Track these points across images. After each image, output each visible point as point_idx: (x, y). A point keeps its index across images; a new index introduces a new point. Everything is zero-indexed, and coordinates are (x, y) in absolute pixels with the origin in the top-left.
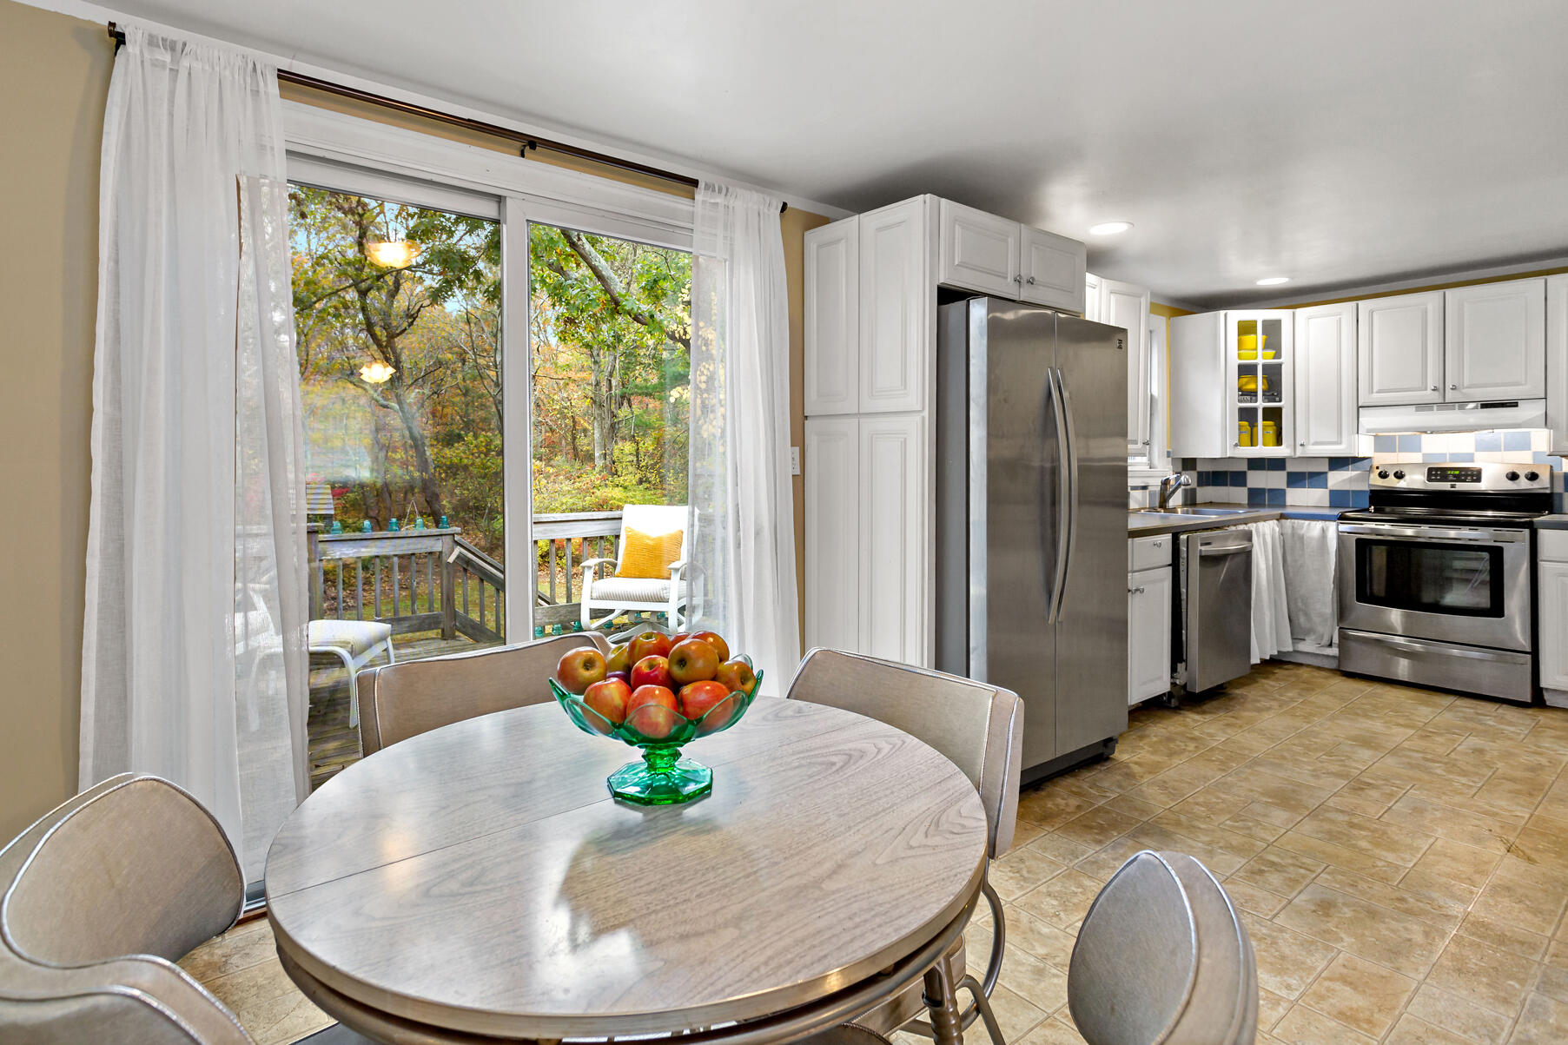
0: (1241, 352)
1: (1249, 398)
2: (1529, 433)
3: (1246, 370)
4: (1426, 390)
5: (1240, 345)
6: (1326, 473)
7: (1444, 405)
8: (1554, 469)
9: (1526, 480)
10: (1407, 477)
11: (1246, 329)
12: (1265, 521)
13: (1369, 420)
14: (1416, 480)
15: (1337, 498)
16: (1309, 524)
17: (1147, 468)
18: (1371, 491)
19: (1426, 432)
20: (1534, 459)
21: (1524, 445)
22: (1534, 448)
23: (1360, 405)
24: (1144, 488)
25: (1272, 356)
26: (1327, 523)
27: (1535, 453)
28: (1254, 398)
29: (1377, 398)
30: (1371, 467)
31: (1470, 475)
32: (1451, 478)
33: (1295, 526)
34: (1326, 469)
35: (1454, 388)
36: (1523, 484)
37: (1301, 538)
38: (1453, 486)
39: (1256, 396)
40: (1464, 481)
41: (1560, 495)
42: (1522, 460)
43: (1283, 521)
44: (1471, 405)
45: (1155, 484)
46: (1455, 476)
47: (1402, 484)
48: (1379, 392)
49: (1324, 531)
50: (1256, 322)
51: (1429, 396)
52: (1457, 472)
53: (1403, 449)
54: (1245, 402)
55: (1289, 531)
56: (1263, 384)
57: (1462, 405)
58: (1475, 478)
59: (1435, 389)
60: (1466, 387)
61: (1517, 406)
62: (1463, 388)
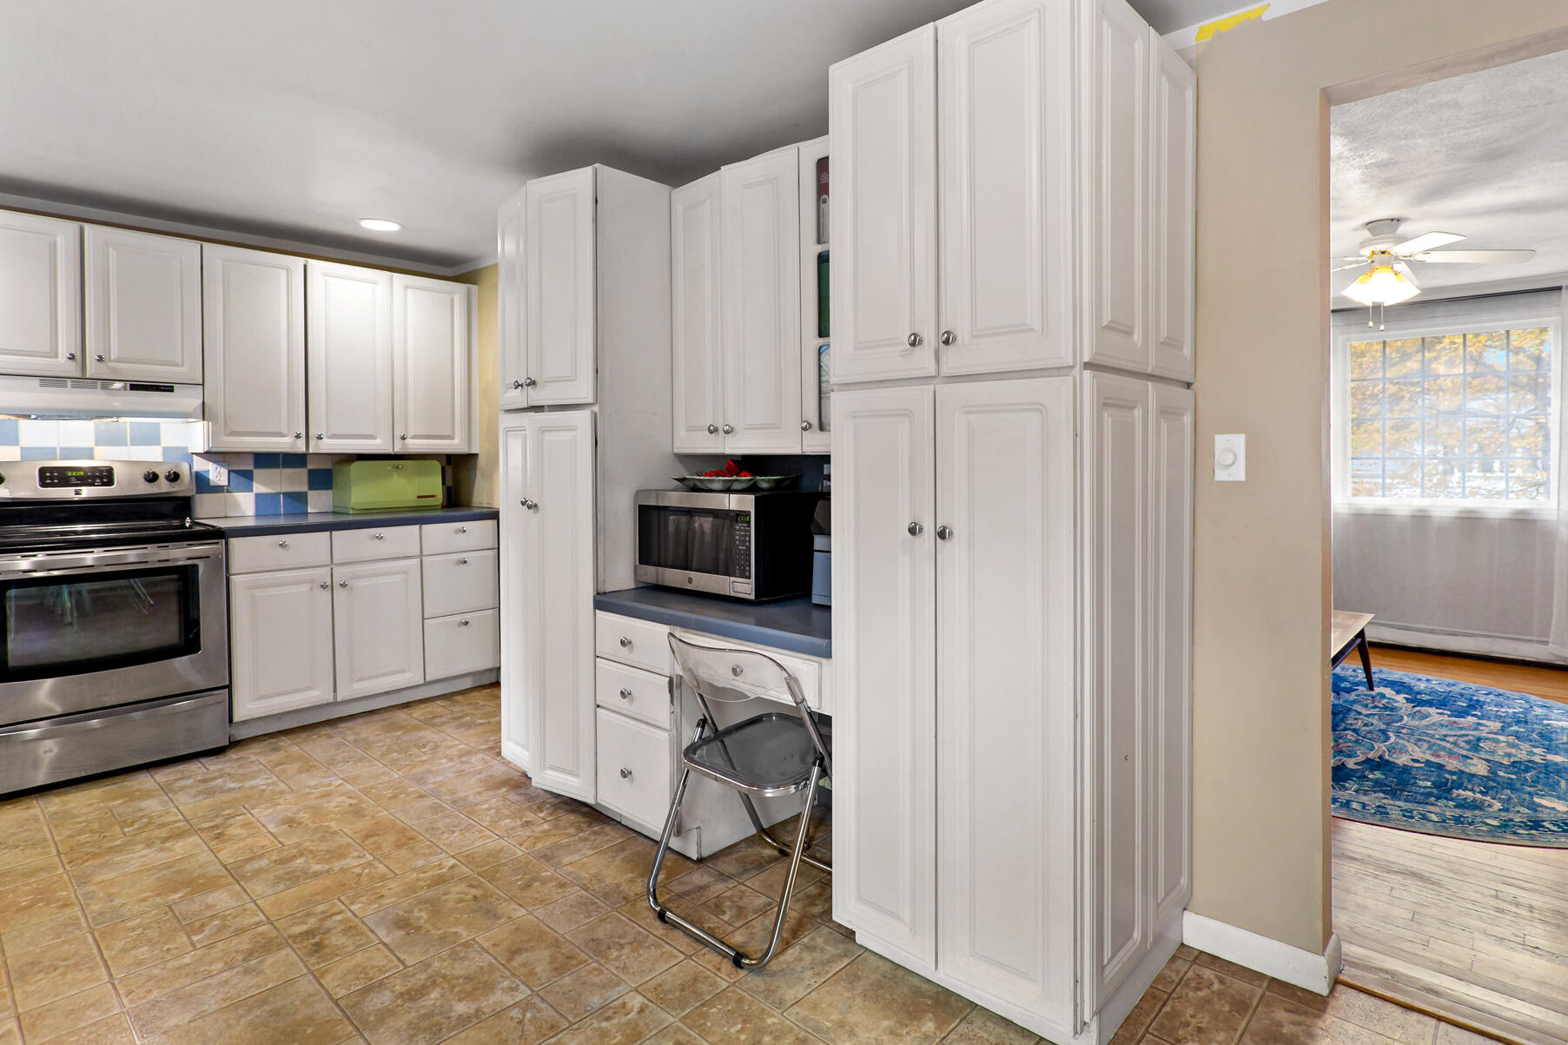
2: (158, 424)
7: (82, 380)
9: (167, 481)
10: (7, 482)
14: (23, 487)
19: (28, 417)
20: (164, 456)
31: (98, 477)
35: (100, 359)
36: (163, 487)
38: (77, 493)
40: (93, 485)
44: (118, 385)
57: (106, 383)
58: (105, 480)
59: (72, 357)
60: (114, 361)
61: (172, 391)
62: (110, 361)
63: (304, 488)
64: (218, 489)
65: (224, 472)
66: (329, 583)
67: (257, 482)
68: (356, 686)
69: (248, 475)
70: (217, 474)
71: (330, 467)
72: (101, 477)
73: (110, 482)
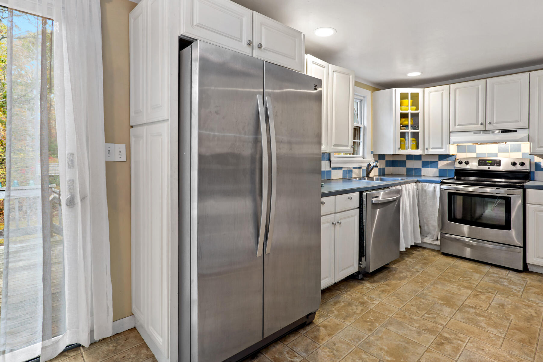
0: (402, 107)
1: (405, 128)
3: (404, 115)
4: (478, 124)
5: (401, 104)
6: (437, 161)
7: (486, 131)
8: (531, 160)
9: (519, 165)
10: (470, 164)
11: (404, 97)
12: (409, 184)
13: (455, 138)
14: (474, 165)
15: (442, 173)
16: (429, 185)
17: (362, 159)
18: (456, 170)
19: (478, 144)
20: (523, 156)
21: (519, 150)
22: (523, 151)
23: (451, 131)
24: (360, 168)
25: (415, 109)
26: (436, 184)
27: (523, 154)
28: (407, 128)
29: (458, 128)
30: (455, 159)
31: (496, 163)
32: (488, 164)
33: (423, 186)
34: (437, 160)
35: (490, 123)
36: (518, 168)
37: (426, 191)
38: (489, 168)
39: (408, 127)
40: (494, 166)
41: (534, 172)
42: (517, 156)
43: (418, 183)
44: (497, 131)
45: (364, 166)
46: (490, 163)
47: (468, 167)
48: (459, 125)
49: (435, 188)
50: (408, 93)
51: (480, 127)
52: (491, 162)
53: (469, 151)
54: (403, 129)
55: (420, 188)
56: (411, 121)
57: (493, 131)
58: (498, 164)
59: (482, 124)
60: (495, 123)
61: (516, 132)
62: (494, 124)
73: (499, 165)
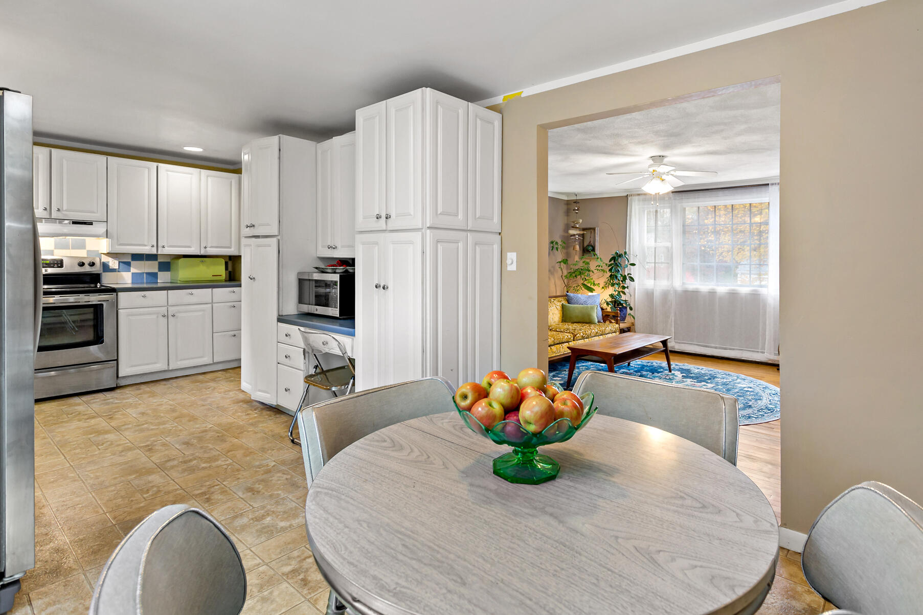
2: (85, 240)
9: (89, 266)
20: (89, 255)
22: (89, 248)
27: (88, 251)
31: (56, 264)
35: (58, 210)
36: (87, 269)
38: (46, 271)
40: (53, 267)
42: (81, 255)
44: (66, 222)
52: (48, 262)
57: (61, 221)
58: (59, 265)
59: (45, 209)
60: (65, 211)
61: (92, 224)
62: (63, 211)
63: (156, 270)
64: (114, 270)
65: (117, 262)
66: (166, 314)
67: (133, 268)
68: (179, 363)
69: (128, 264)
70: (113, 264)
71: (169, 261)
72: (57, 264)
73: (62, 266)
